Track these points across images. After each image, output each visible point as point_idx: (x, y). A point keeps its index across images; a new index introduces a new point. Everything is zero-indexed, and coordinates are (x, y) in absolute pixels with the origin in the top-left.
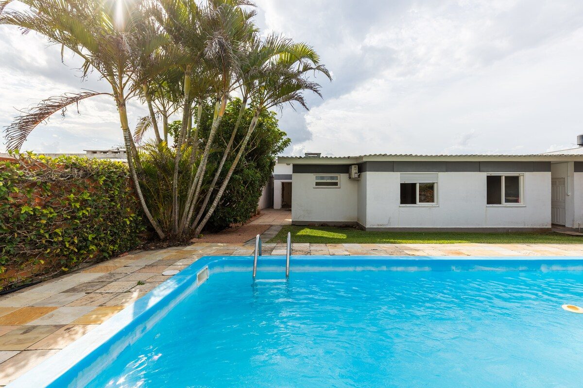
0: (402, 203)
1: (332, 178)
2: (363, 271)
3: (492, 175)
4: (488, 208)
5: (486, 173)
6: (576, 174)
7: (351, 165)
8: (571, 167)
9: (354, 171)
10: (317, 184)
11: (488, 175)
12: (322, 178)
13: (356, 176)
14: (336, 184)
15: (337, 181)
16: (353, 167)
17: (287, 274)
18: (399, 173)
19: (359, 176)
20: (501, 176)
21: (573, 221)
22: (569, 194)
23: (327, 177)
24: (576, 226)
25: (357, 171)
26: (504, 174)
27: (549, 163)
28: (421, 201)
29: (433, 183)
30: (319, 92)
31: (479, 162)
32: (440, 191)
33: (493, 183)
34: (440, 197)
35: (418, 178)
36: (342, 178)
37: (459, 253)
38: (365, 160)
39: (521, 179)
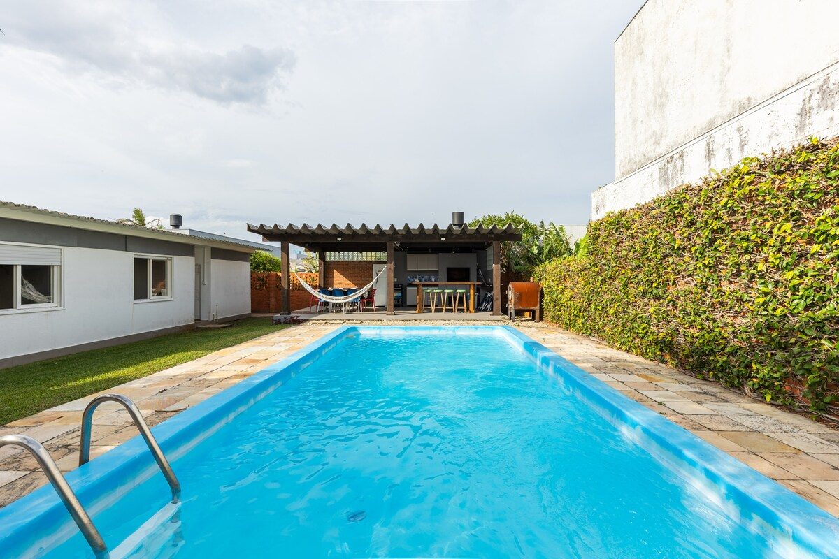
3: (140, 257)
4: (135, 305)
5: (134, 253)
6: (213, 261)
8: (208, 253)
11: (136, 257)
20: (146, 259)
21: (210, 313)
22: (206, 282)
24: (212, 319)
26: (151, 256)
27: (192, 247)
29: (51, 267)
31: (126, 236)
32: (66, 281)
33: (140, 265)
34: (66, 291)
37: (255, 361)
39: (168, 264)
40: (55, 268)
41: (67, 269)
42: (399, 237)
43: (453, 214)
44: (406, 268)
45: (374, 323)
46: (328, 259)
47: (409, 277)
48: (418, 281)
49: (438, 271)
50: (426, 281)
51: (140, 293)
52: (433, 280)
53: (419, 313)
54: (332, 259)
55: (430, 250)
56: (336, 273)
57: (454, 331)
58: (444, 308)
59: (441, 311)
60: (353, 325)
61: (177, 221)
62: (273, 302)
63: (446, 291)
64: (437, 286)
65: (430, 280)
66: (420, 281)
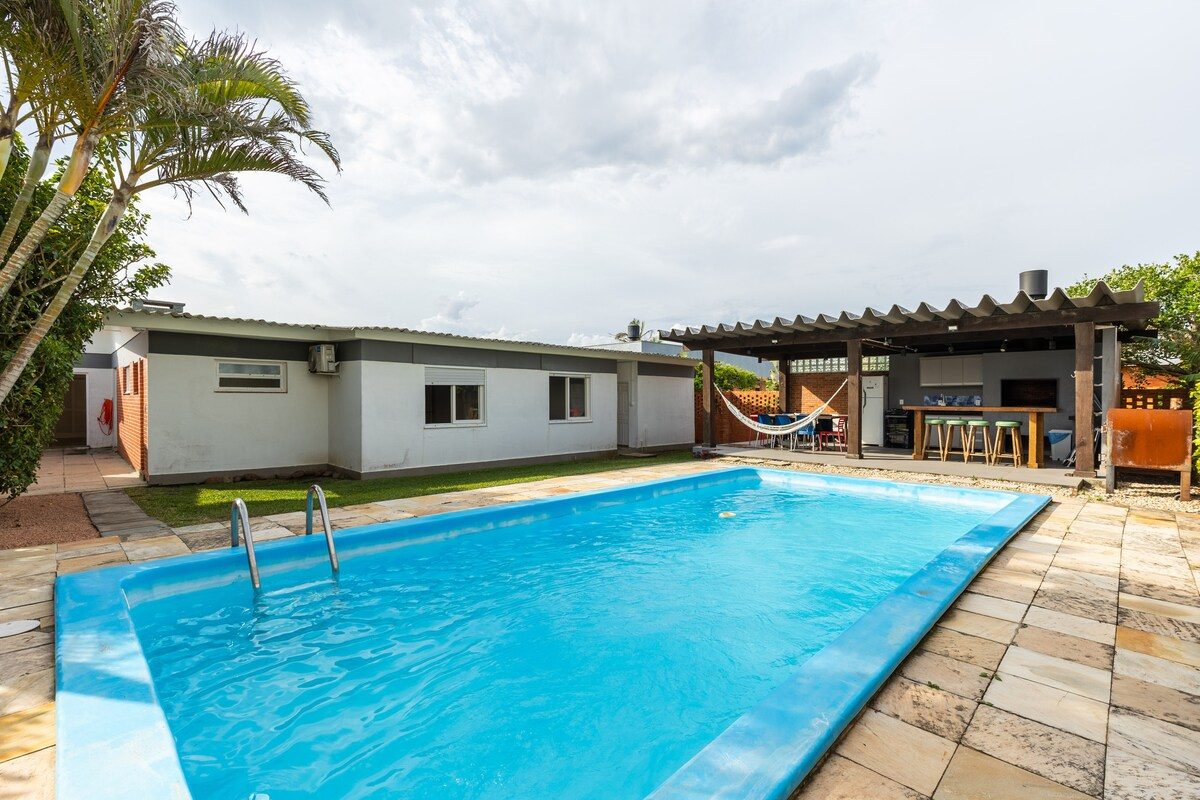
0: (427, 422)
1: (265, 370)
2: (459, 536)
3: (556, 375)
4: (550, 426)
5: (549, 372)
6: (639, 377)
7: (319, 343)
8: (635, 368)
9: (326, 357)
10: (224, 382)
11: (552, 375)
12: (239, 368)
13: (332, 367)
14: (275, 383)
15: (277, 377)
16: (323, 348)
17: (336, 567)
18: (423, 366)
19: (337, 367)
20: (565, 378)
21: (637, 439)
22: (633, 403)
23: (252, 367)
24: (639, 446)
25: (332, 358)
26: (568, 374)
27: (614, 362)
28: (459, 417)
29: (477, 387)
30: (321, 190)
31: (541, 355)
32: (489, 400)
33: (556, 385)
34: (488, 409)
35: (453, 376)
36: (293, 372)
37: (565, 491)
38: (358, 336)
39: (587, 383)
40: (481, 388)
41: (488, 389)
42: (869, 330)
43: (1022, 275)
44: (919, 383)
45: (811, 467)
46: (794, 370)
47: (926, 398)
48: (943, 404)
49: (981, 386)
50: (961, 404)
51: (556, 412)
52: (978, 402)
53: (915, 459)
54: (800, 370)
55: (951, 350)
56: (805, 391)
57: (915, 492)
58: (966, 454)
59: (961, 459)
60: (751, 467)
61: (635, 332)
62: (727, 431)
63: (1000, 424)
64: (979, 414)
65: (970, 403)
66: (949, 404)
